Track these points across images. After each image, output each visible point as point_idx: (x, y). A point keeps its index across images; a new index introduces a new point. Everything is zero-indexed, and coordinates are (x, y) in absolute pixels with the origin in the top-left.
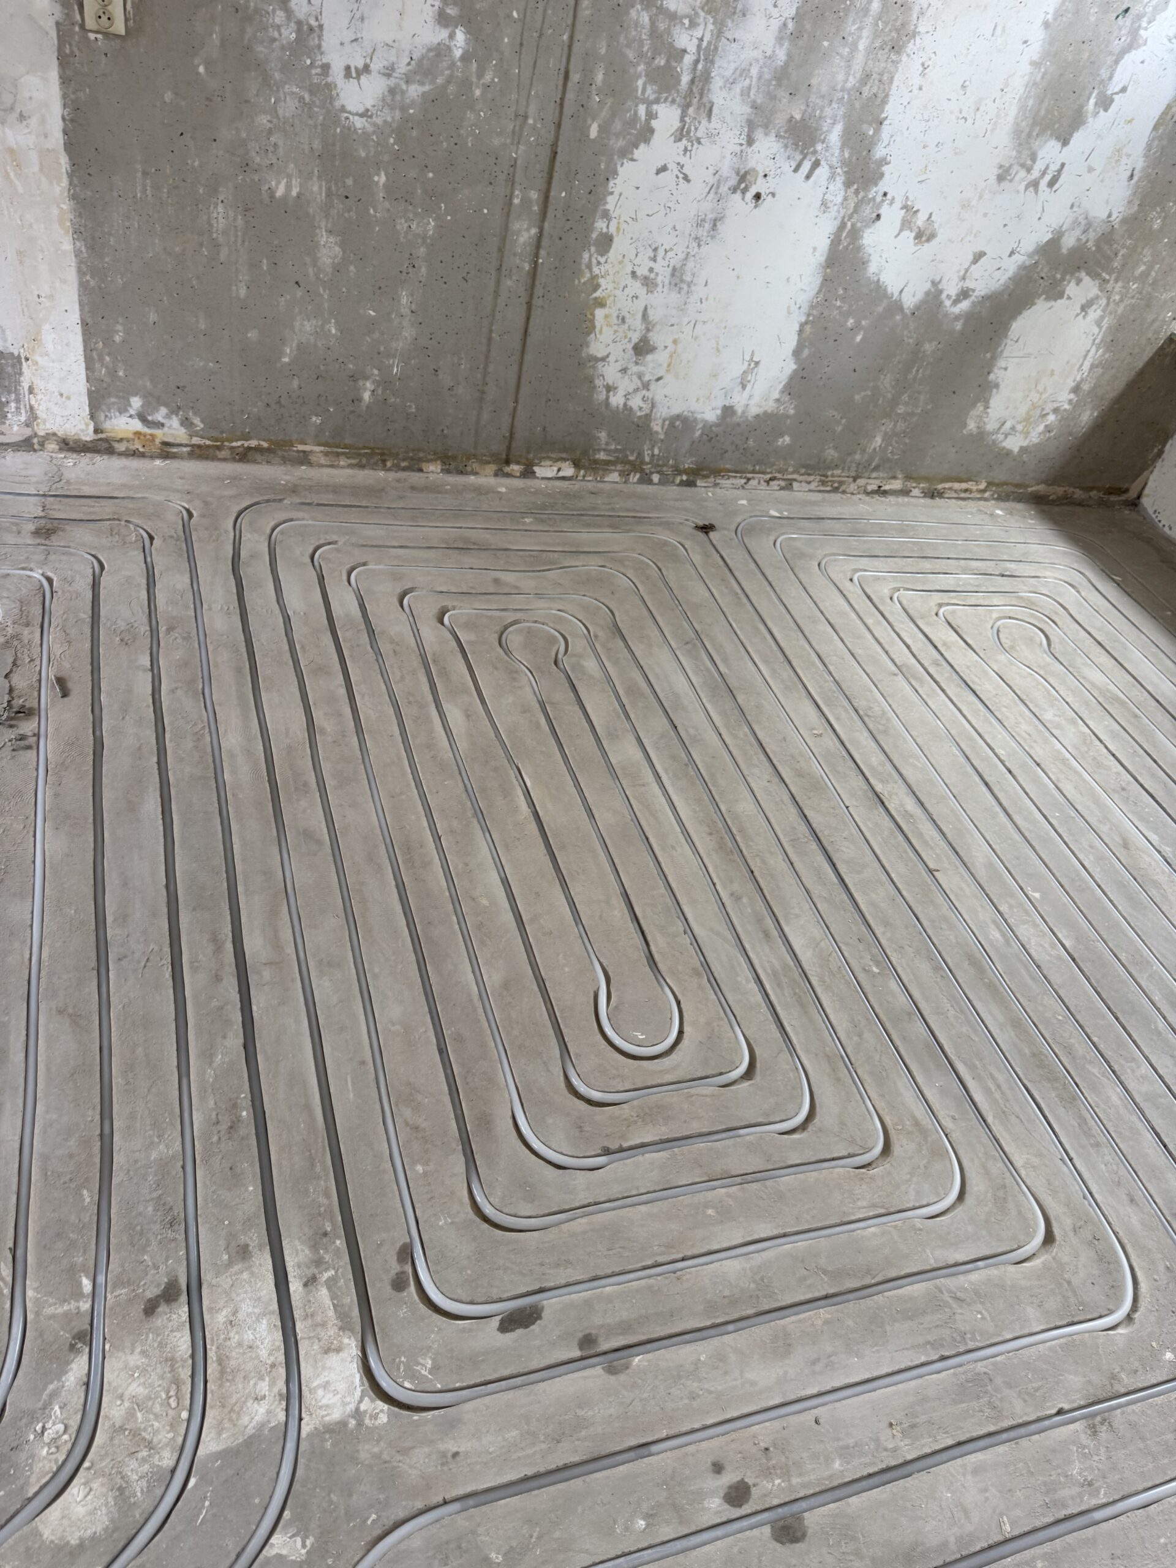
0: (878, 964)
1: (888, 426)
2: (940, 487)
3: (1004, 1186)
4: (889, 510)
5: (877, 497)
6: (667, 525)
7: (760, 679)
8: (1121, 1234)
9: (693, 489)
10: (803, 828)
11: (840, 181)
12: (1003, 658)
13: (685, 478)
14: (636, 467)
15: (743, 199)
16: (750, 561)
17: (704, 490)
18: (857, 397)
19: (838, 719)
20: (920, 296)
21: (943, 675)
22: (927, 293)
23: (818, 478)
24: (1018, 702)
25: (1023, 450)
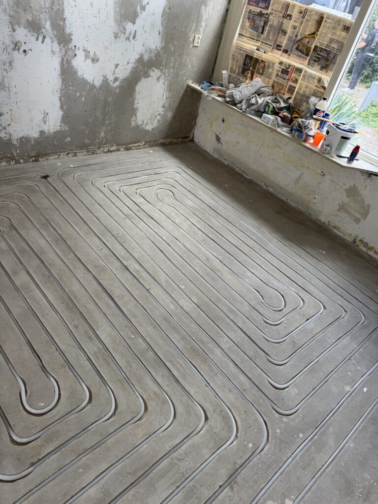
0: (133, 334)
1: (104, 128)
2: (129, 146)
3: (188, 405)
4: (114, 157)
5: (109, 153)
6: (30, 179)
7: (75, 233)
8: (229, 406)
9: (38, 162)
10: (100, 289)
11: (56, 43)
12: (160, 204)
13: (34, 159)
14: (12, 158)
15: (19, 53)
16: (65, 186)
17: (43, 162)
18: (90, 120)
19: (107, 241)
20: (100, 82)
21: (141, 215)
22: (103, 81)
23: (85, 150)
24: (168, 219)
25: (153, 129)
